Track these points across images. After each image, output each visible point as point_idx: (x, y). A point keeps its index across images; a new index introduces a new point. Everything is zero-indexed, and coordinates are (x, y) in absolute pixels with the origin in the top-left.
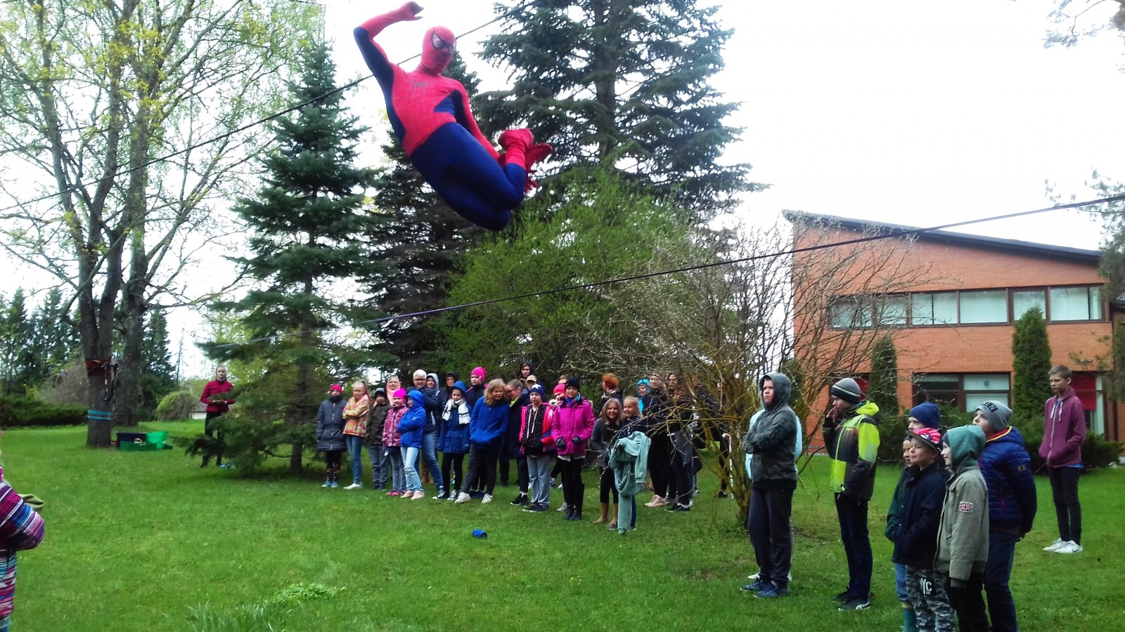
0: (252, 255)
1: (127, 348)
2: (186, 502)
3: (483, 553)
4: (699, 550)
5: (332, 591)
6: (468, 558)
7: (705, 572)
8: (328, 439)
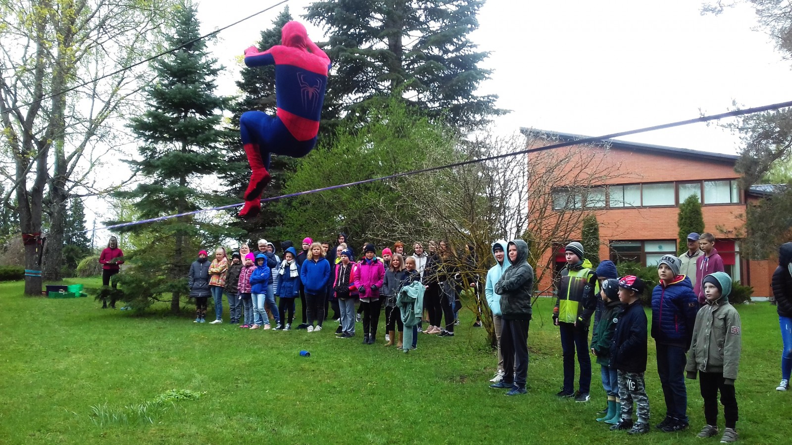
0: (141, 158)
1: (53, 225)
2: (94, 333)
3: (307, 367)
4: (459, 363)
5: (197, 395)
6: (295, 371)
7: (462, 378)
8: (197, 289)
